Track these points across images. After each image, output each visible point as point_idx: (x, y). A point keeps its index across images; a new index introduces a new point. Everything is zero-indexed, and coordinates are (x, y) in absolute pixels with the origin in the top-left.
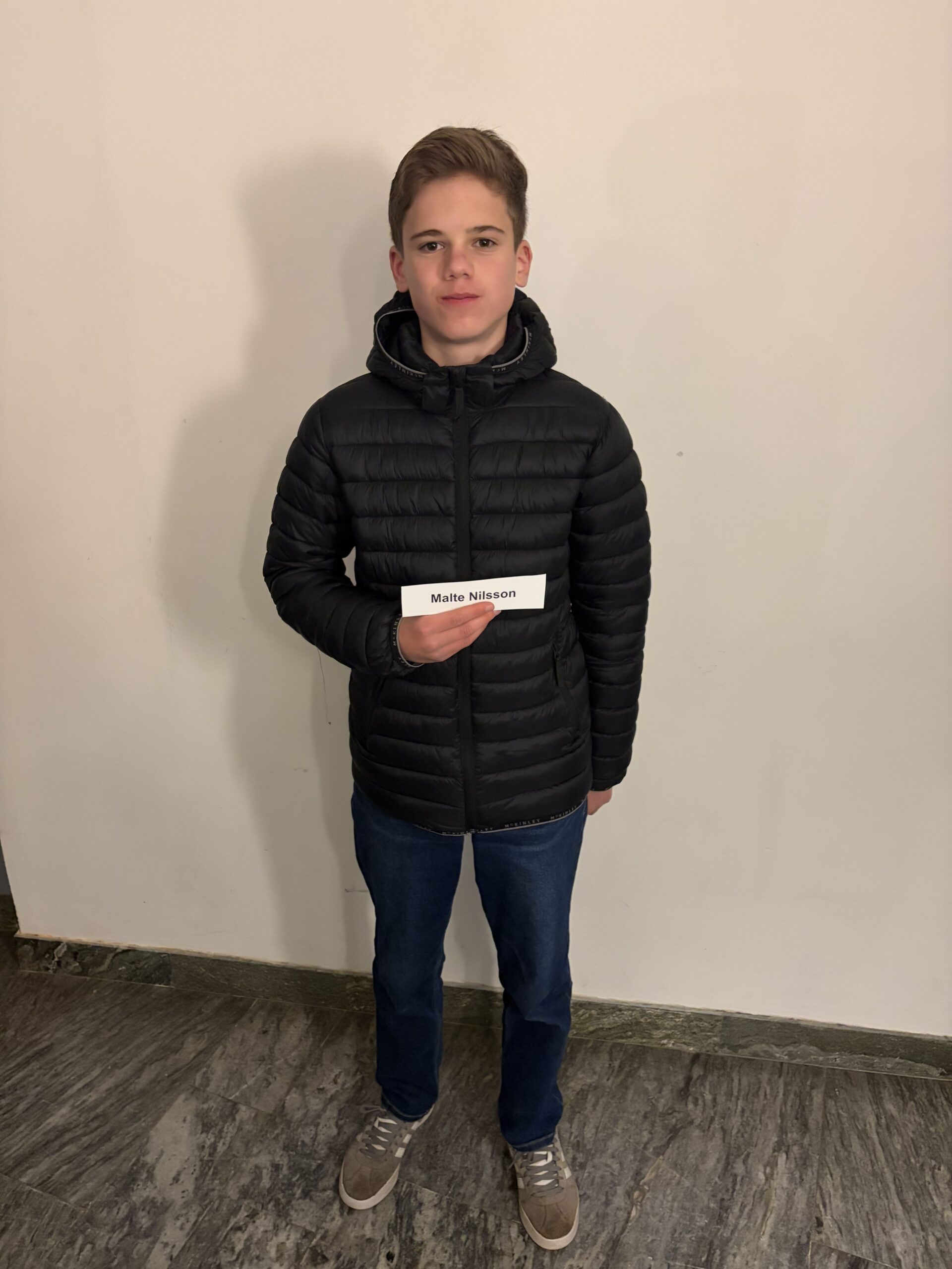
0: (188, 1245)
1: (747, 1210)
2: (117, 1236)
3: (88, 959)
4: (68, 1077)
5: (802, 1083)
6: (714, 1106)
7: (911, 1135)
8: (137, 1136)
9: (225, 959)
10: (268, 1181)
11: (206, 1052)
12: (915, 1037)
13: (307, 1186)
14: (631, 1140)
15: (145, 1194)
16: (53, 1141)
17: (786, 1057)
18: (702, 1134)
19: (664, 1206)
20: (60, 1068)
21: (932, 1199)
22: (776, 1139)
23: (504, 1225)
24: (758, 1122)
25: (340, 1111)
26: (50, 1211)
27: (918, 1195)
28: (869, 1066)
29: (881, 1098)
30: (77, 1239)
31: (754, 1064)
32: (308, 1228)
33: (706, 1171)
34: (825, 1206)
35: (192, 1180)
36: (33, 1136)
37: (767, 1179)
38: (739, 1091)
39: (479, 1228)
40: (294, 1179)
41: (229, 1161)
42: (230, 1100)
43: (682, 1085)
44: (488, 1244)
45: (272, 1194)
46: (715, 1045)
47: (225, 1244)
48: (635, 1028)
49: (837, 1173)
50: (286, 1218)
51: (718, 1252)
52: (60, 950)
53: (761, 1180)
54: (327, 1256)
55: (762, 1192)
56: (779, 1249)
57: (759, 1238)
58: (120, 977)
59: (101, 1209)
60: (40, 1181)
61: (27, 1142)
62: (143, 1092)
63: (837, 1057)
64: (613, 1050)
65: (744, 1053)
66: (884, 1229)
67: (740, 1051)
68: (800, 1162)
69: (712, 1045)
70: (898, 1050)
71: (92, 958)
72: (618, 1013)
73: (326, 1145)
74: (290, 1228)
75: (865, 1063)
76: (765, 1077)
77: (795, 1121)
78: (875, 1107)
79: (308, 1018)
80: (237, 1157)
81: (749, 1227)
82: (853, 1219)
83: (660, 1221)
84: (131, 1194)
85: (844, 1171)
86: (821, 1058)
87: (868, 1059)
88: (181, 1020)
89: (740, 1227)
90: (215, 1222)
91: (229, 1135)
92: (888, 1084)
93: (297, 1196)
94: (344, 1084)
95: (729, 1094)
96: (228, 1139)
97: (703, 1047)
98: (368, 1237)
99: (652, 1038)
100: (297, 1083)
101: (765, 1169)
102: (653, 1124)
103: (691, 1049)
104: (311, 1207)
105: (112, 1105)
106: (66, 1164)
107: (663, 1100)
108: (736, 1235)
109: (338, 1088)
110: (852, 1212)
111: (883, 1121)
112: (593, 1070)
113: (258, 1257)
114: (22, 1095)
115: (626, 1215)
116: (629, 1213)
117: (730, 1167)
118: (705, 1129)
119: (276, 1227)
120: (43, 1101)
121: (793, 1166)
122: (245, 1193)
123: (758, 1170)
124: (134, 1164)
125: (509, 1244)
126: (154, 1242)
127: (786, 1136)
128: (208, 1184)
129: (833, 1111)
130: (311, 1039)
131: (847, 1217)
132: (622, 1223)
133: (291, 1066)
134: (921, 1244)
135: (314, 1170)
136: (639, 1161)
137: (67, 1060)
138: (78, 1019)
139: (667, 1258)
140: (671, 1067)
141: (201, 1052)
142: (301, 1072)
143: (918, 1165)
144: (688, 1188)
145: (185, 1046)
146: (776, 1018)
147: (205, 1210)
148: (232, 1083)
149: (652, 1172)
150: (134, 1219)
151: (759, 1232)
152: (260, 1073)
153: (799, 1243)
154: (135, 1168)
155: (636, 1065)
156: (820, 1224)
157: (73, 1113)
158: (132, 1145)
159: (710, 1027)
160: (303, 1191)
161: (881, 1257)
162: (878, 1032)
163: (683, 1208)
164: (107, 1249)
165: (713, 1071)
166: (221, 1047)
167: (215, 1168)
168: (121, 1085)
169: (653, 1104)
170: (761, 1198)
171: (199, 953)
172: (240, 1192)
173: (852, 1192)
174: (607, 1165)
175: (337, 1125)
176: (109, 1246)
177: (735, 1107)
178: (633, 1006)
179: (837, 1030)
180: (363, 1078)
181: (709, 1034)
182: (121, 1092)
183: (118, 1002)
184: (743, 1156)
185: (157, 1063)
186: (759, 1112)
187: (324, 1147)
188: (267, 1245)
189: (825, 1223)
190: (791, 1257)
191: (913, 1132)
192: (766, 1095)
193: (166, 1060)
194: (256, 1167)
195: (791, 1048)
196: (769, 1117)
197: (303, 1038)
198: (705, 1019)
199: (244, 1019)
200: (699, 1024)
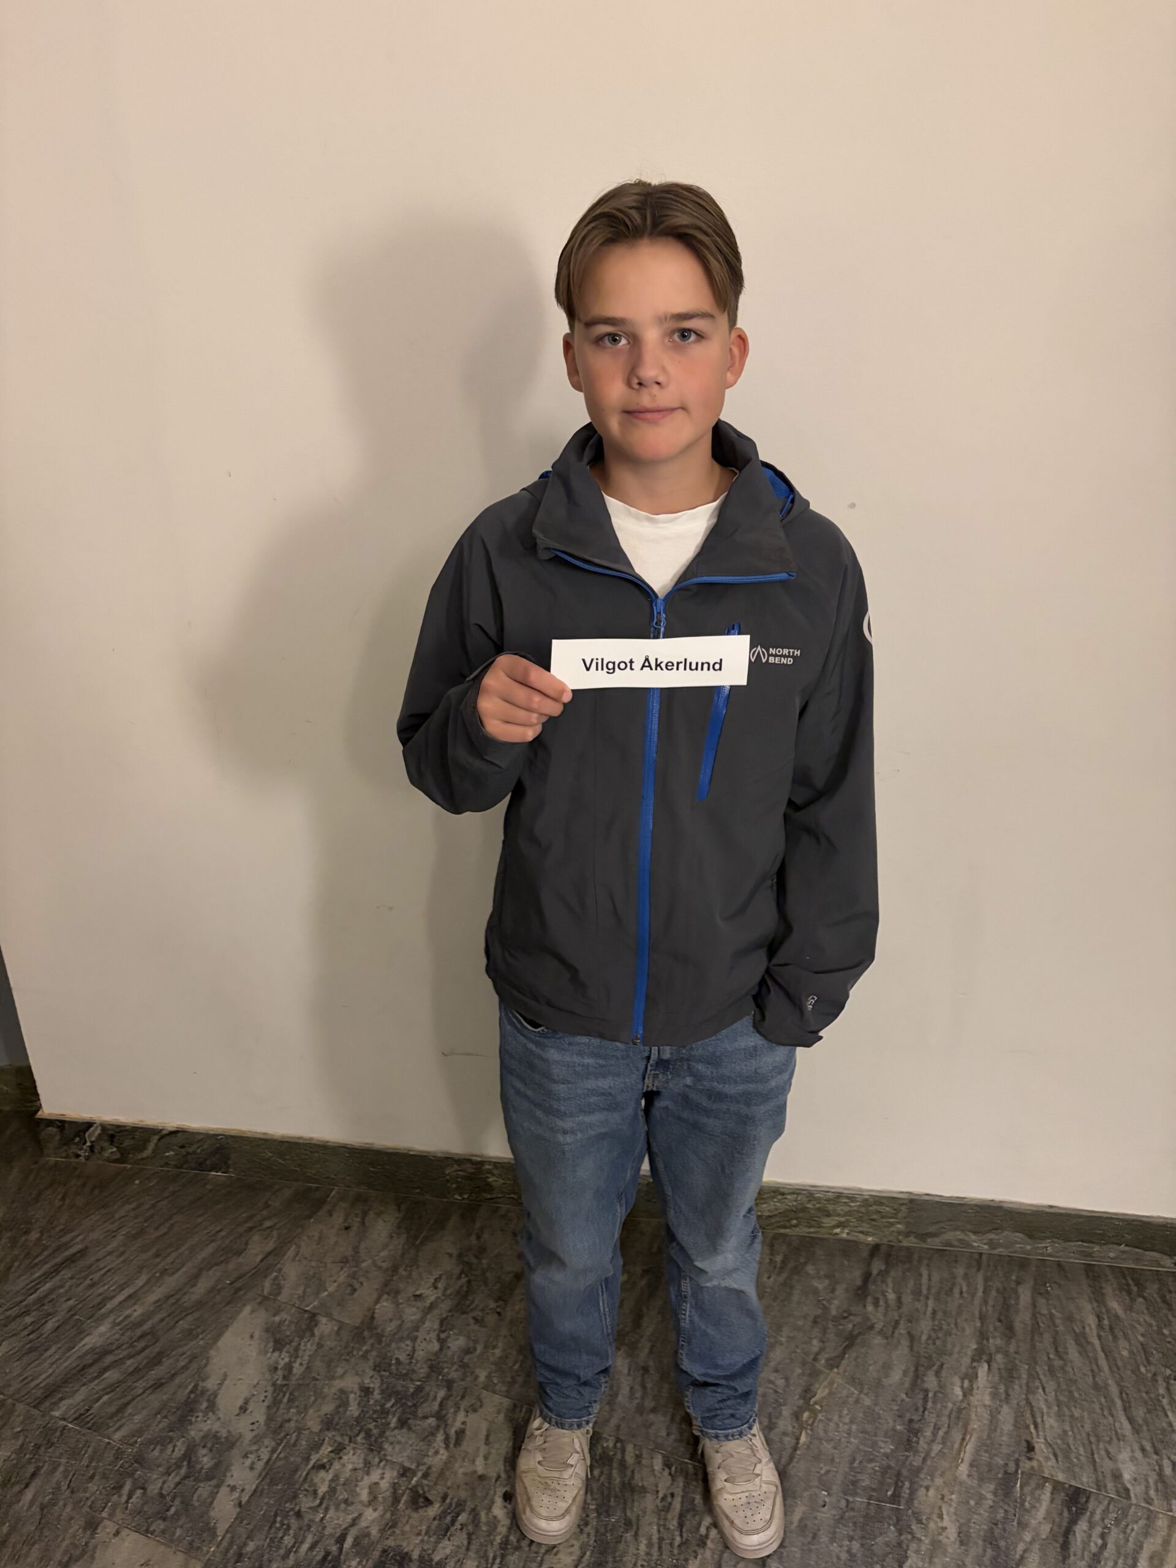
0: (260, 1489)
1: (941, 1433)
2: (173, 1479)
3: (127, 1143)
4: (106, 1287)
5: (1006, 1278)
7: (1141, 1339)
8: (193, 1358)
9: (296, 1141)
10: (356, 1407)
11: (277, 1252)
12: (1144, 1219)
13: (403, 1413)
14: (798, 1351)
15: (206, 1427)
16: (91, 1365)
17: (986, 1247)
18: (885, 1341)
19: (841, 1429)
20: (96, 1277)
21: (1167, 1416)
22: (975, 1346)
23: (645, 1456)
24: (953, 1326)
25: (442, 1321)
26: (90, 1450)
27: (1149, 1411)
28: (1087, 1256)
29: (1103, 1295)
30: (124, 1484)
31: (946, 1256)
32: (407, 1464)
33: (890, 1385)
34: (1036, 1427)
35: (264, 1410)
36: (66, 1361)
37: (965, 1395)
38: (929, 1289)
39: (615, 1460)
40: (388, 1405)
41: (308, 1385)
42: (306, 1311)
43: (859, 1283)
44: (626, 1479)
45: (364, 1423)
46: (899, 1233)
47: (306, 1486)
48: (801, 1215)
49: (1051, 1386)
50: (379, 1452)
51: (907, 1484)
52: (93, 1132)
53: (957, 1396)
54: (430, 1497)
55: (960, 1411)
56: (982, 1480)
57: (957, 1467)
58: (167, 1164)
59: (152, 1447)
60: (76, 1416)
61: (58, 1367)
62: (200, 1304)
63: (1048, 1245)
64: (774, 1241)
65: (935, 1243)
66: (1108, 1453)
67: (929, 1240)
68: (1005, 1374)
69: (896, 1234)
70: (1123, 1237)
71: (132, 1142)
72: (780, 1197)
73: (426, 1362)
74: (385, 1465)
75: (1083, 1252)
76: (960, 1271)
77: (998, 1324)
78: (1095, 1305)
79: (399, 1210)
80: (317, 1380)
81: (944, 1453)
82: (1071, 1441)
83: (835, 1448)
84: (189, 1427)
85: (1059, 1384)
86: (1028, 1247)
87: (1088, 1247)
88: (244, 1215)
89: (933, 1454)
90: (292, 1459)
91: (308, 1353)
92: (1111, 1277)
93: (392, 1425)
94: (446, 1289)
95: (917, 1293)
96: (306, 1358)
97: (884, 1236)
98: (480, 1473)
99: (823, 1227)
100: (388, 1289)
101: (963, 1383)
102: (825, 1331)
104: (409, 1438)
105: (162, 1320)
106: (108, 1393)
107: (836, 1302)
108: (929, 1463)
109: (439, 1293)
110: (1070, 1433)
111: (1106, 1322)
113: (346, 1501)
114: (51, 1310)
115: (794, 1441)
116: (798, 1439)
117: (919, 1381)
118: (889, 1336)
119: (368, 1465)
120: (77, 1317)
121: (997, 1378)
122: (328, 1424)
123: (952, 1384)
124: (192, 1392)
125: (652, 1479)
126: (218, 1486)
127: (988, 1340)
128: (283, 1414)
129: (1045, 1312)
130: (405, 1236)
131: (1062, 1440)
132: (789, 1451)
133: (380, 1268)
134: (1155, 1470)
135: (413, 1394)
136: (810, 1375)
137: (105, 1267)
138: (117, 1216)
139: (845, 1493)
140: (846, 1263)
141: (269, 1254)
142: (393, 1276)
143: (1149, 1375)
144: (868, 1407)
145: (249, 1247)
146: (972, 1200)
147: (279, 1445)
148: (308, 1290)
149: (824, 1388)
150: (193, 1459)
151: (956, 1460)
152: (342, 1278)
153: (1006, 1472)
154: (192, 1396)
155: (802, 1260)
156: (1030, 1448)
157: (114, 1331)
158: (187, 1369)
159: (893, 1212)
160: (399, 1420)
161: (1105, 1486)
162: (1097, 1215)
163: (864, 1432)
164: (162, 1496)
165: (897, 1265)
166: (294, 1247)
167: (291, 1394)
168: (173, 1295)
169: (825, 1308)
170: (958, 1418)
171: (265, 1134)
172: (322, 1422)
173: (1070, 1410)
174: (771, 1382)
175: (438, 1340)
176: (164, 1492)
177: (924, 1308)
178: (799, 1189)
179: (1047, 1213)
180: (469, 1282)
181: (891, 1220)
182: (174, 1304)
183: (166, 1195)
184: (935, 1368)
185: (216, 1268)
186: (954, 1313)
187: (425, 1366)
188: (356, 1485)
189: (1037, 1446)
190: (996, 1489)
191: (1143, 1335)
192: (961, 1293)
193: (227, 1263)
194: (342, 1391)
195: (992, 1236)
196: (966, 1320)
197: (394, 1235)
198: (886, 1203)
199: (321, 1213)
200: (879, 1208)
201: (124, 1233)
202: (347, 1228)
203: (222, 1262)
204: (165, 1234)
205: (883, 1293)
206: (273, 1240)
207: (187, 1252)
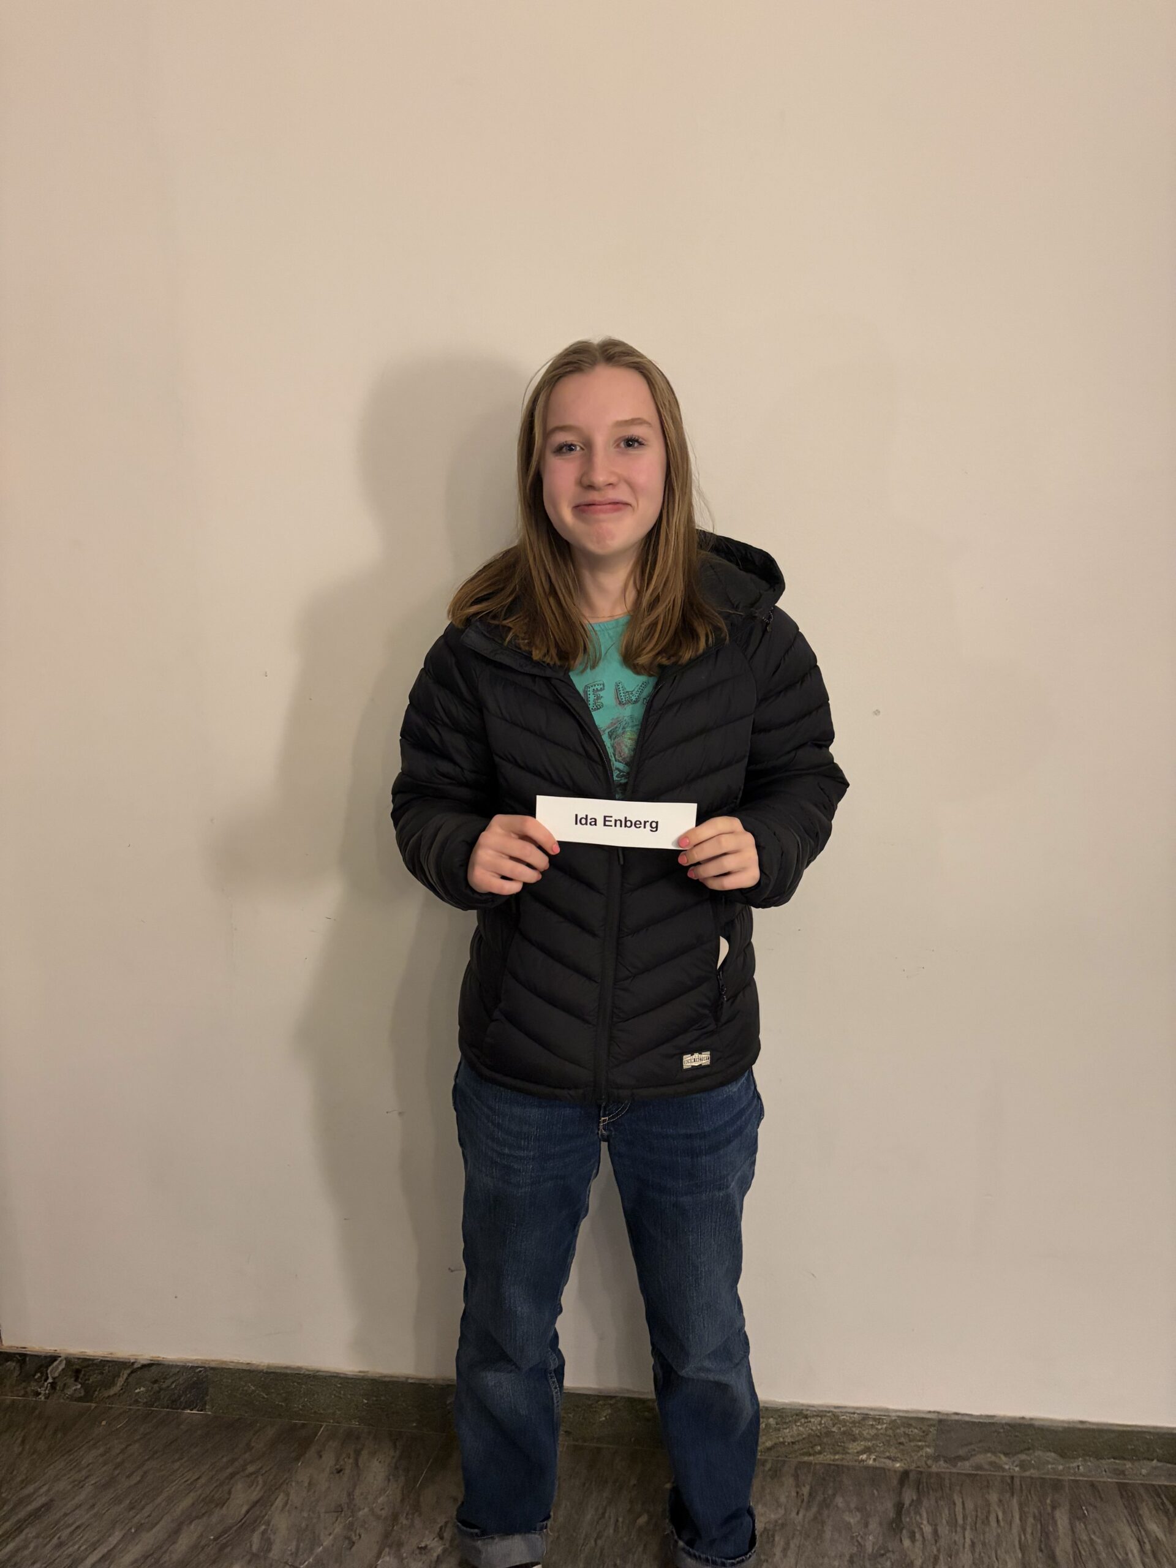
4: (76, 1547)
5: (1040, 1501)
6: (936, 1542)
9: (283, 1371)
11: (264, 1502)
17: (1017, 1469)
20: (65, 1534)
24: (995, 1559)
28: (1119, 1474)
29: (1140, 1515)
31: (978, 1481)
38: (965, 1518)
43: (892, 1514)
46: (928, 1457)
48: (825, 1440)
52: (57, 1367)
58: (136, 1401)
63: (1080, 1464)
64: (799, 1472)
65: (965, 1467)
67: (959, 1464)
70: (1154, 1451)
71: (99, 1377)
72: (803, 1420)
75: (1115, 1470)
77: (1040, 1554)
78: (1134, 1528)
79: (395, 1448)
86: (1061, 1467)
87: (1120, 1465)
88: (225, 1460)
92: (1145, 1497)
95: (953, 1523)
97: (913, 1461)
99: (848, 1453)
100: (390, 1541)
103: (898, 1465)
107: (871, 1538)
109: (445, 1544)
111: (1148, 1547)
112: (777, 1502)
129: (1085, 1538)
133: (378, 1517)
137: (72, 1524)
140: (876, 1492)
141: (257, 1502)
142: (394, 1526)
145: (232, 1496)
146: (1004, 1417)
148: (302, 1545)
152: (338, 1529)
155: (830, 1492)
159: (922, 1434)
162: (1129, 1429)
165: (929, 1493)
166: (282, 1496)
168: (151, 1555)
169: (861, 1546)
171: (248, 1364)
177: (962, 1539)
178: (822, 1411)
179: (1080, 1430)
181: (920, 1444)
183: (139, 1437)
186: (993, 1544)
192: (998, 1521)
195: (1023, 1457)
196: (1007, 1552)
197: (391, 1477)
198: (914, 1424)
199: (307, 1455)
200: (907, 1430)
201: (93, 1482)
202: (339, 1471)
203: (203, 1514)
204: (139, 1482)
205: (919, 1525)
206: (258, 1488)
207: (163, 1504)
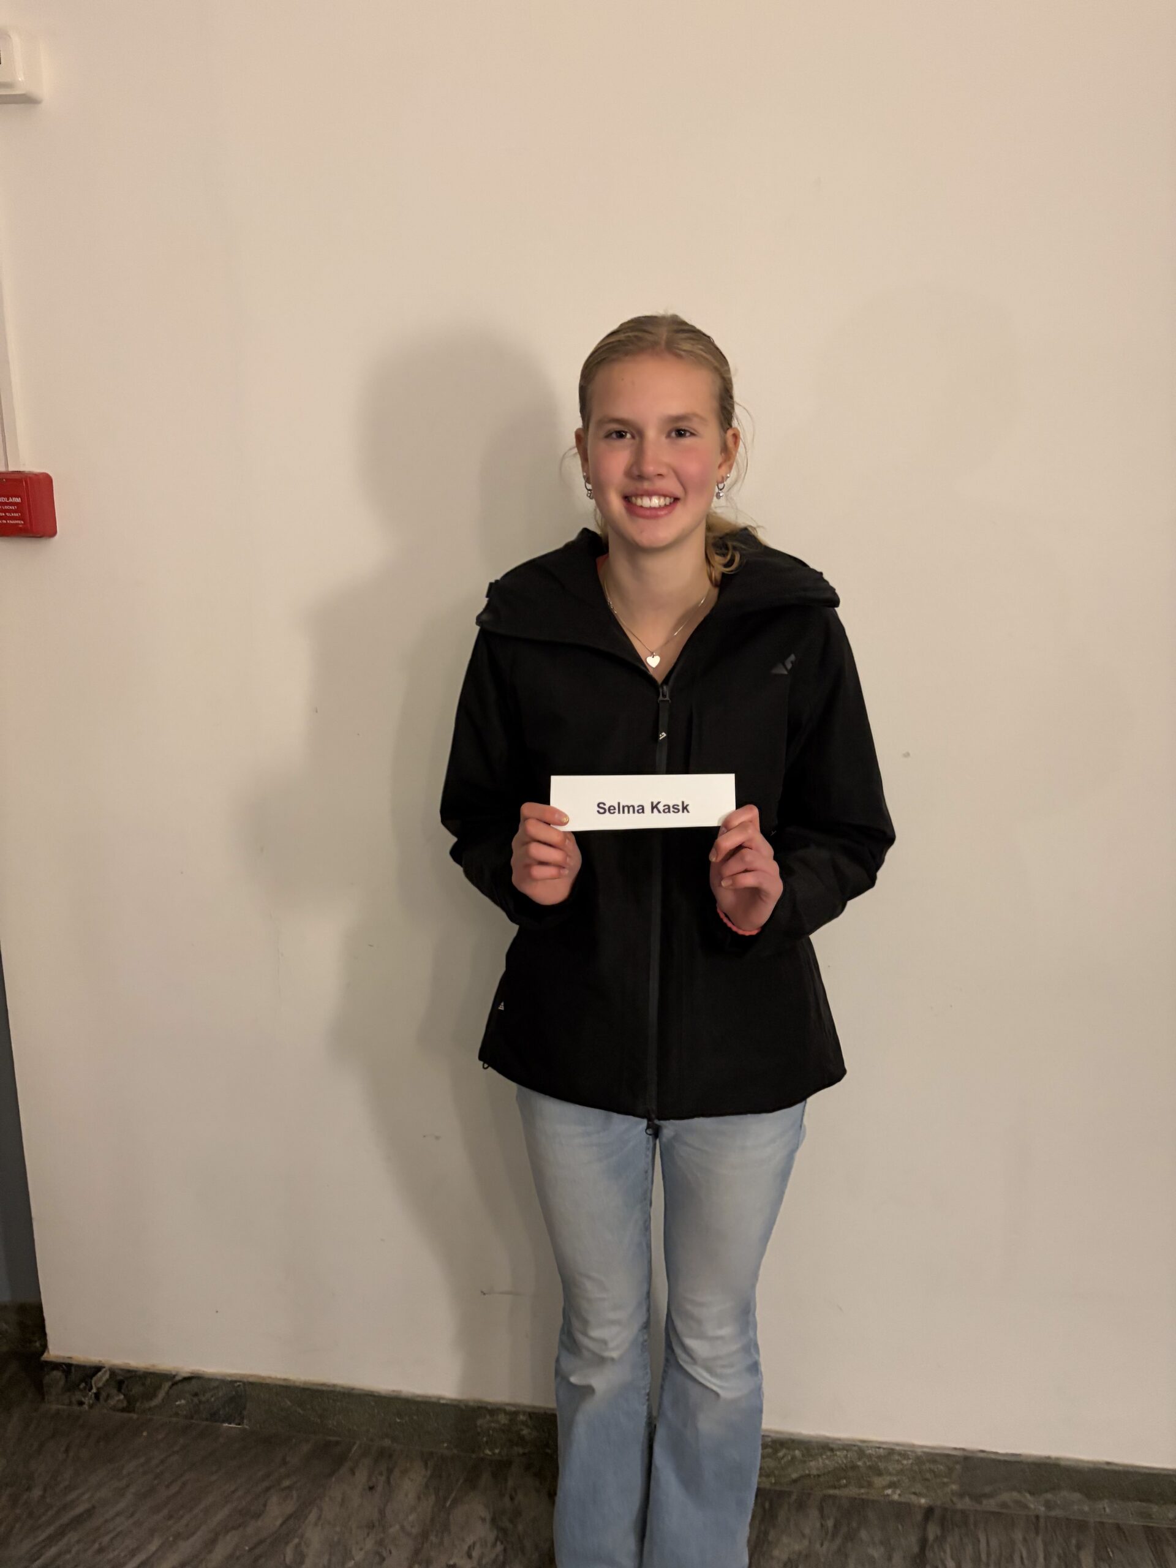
3: (137, 1390)
5: (1065, 1541)
11: (297, 1516)
17: (1043, 1508)
28: (1146, 1517)
31: (1003, 1519)
38: (989, 1555)
43: (916, 1549)
46: (953, 1493)
52: (101, 1377)
58: (177, 1414)
63: (1106, 1505)
64: (824, 1505)
65: (990, 1504)
67: (985, 1502)
69: (949, 1495)
71: (141, 1389)
72: (829, 1453)
75: (1141, 1512)
76: (1018, 1535)
79: (426, 1467)
86: (1086, 1508)
87: (1147, 1507)
88: (260, 1473)
94: (481, 1559)
95: (977, 1559)
97: (938, 1498)
99: (874, 1487)
103: (923, 1501)
112: (801, 1532)
130: (433, 1497)
133: (409, 1534)
138: (125, 1472)
140: (900, 1527)
141: (290, 1518)
142: (423, 1543)
145: (267, 1509)
146: (1030, 1456)
148: (334, 1559)
152: (369, 1544)
155: (854, 1525)
159: (947, 1470)
165: (953, 1529)
166: (315, 1510)
171: (285, 1380)
178: (847, 1445)
179: (1105, 1471)
180: (505, 1550)
181: (945, 1480)
183: (176, 1448)
185: (233, 1533)
192: (1022, 1558)
193: (245, 1528)
195: (1049, 1496)
197: (422, 1496)
198: (941, 1461)
199: (343, 1471)
200: (932, 1466)
201: (133, 1491)
202: (371, 1488)
203: (239, 1525)
204: (178, 1492)
205: (942, 1561)
206: (293, 1501)
207: (201, 1514)
